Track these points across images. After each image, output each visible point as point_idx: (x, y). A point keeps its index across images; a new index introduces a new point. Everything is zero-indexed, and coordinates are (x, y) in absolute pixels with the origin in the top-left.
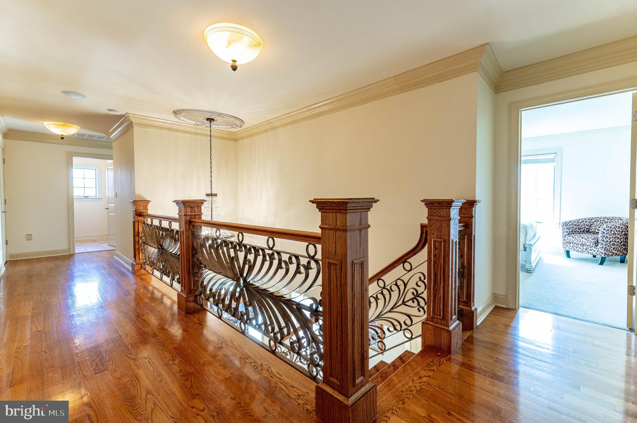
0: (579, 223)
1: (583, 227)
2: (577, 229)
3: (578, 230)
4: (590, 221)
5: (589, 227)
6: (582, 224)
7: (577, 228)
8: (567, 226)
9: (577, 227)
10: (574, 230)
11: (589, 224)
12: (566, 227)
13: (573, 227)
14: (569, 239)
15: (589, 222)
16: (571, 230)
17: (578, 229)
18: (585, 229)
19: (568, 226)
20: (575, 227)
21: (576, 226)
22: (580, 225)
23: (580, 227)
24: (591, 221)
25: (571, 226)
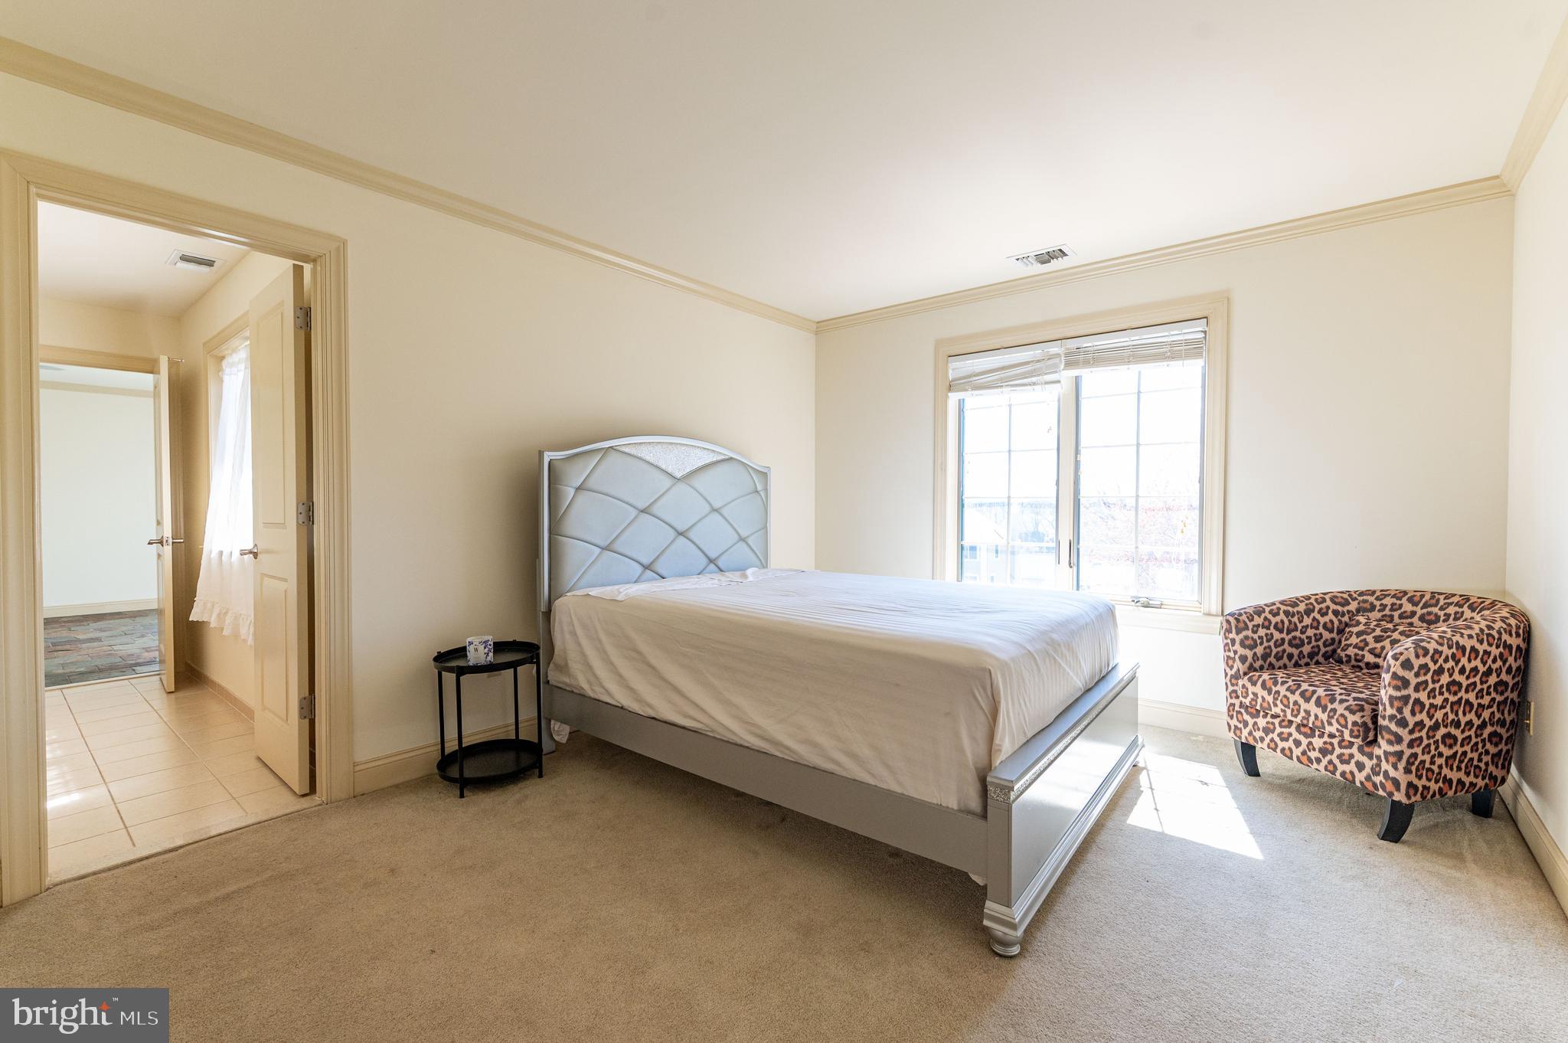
0: (1295, 619)
1: (1309, 638)
2: (1286, 646)
3: (1289, 650)
4: (1340, 608)
5: (1334, 635)
6: (1307, 621)
7: (1287, 638)
8: (1245, 633)
9: (1284, 635)
10: (1275, 651)
11: (1336, 623)
12: (1241, 636)
13: (1270, 637)
14: (1251, 696)
15: (1336, 613)
16: (1260, 650)
17: (1290, 644)
18: (1320, 643)
19: (1249, 633)
20: (1277, 635)
21: (1281, 631)
22: (1300, 626)
23: (1298, 634)
24: (1345, 609)
25: (1262, 632)
